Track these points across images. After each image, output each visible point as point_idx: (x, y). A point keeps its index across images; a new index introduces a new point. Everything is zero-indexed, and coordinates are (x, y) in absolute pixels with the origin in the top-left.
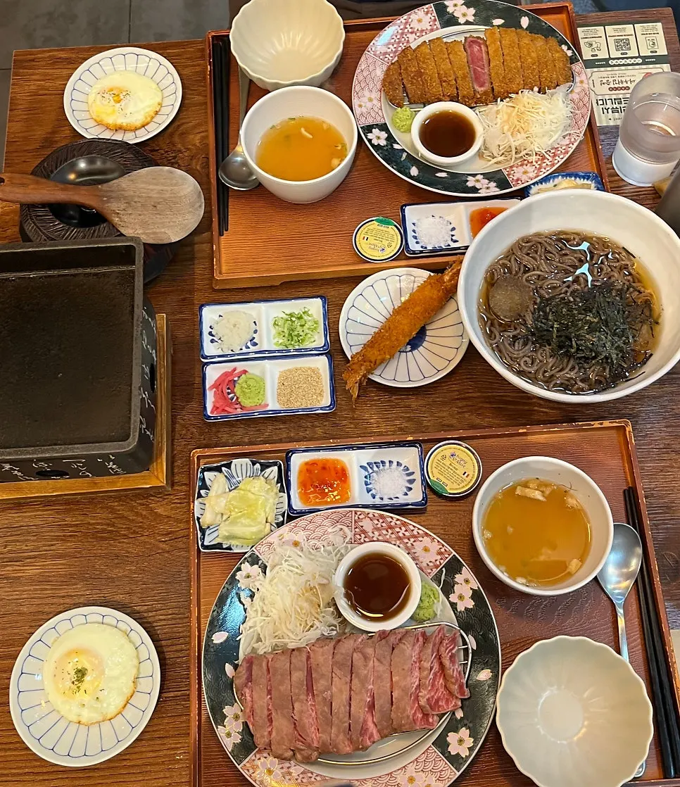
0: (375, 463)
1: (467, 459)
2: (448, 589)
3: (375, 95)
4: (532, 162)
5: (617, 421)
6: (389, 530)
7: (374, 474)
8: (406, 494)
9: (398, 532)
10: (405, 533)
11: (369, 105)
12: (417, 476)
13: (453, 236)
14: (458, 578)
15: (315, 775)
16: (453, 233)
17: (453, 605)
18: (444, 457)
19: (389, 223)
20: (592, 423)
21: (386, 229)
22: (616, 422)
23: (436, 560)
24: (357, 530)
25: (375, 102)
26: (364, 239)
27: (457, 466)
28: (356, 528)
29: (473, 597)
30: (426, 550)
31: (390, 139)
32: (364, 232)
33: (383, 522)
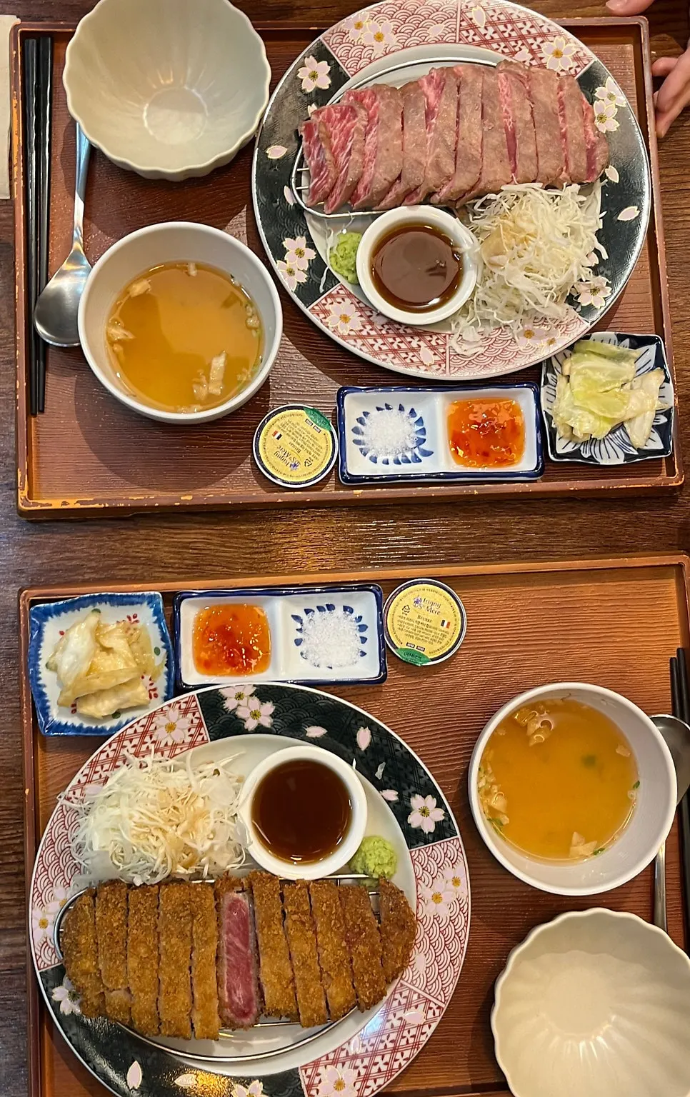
0: (410, 462)
1: (273, 459)
2: (317, 266)
3: (426, 911)
4: (156, 751)
5: (39, 508)
6: (396, 348)
7: (411, 446)
8: (366, 414)
9: (384, 344)
10: (373, 342)
11: (439, 885)
12: (350, 436)
13: (300, 630)
14: (303, 278)
15: (500, 51)
16: (299, 635)
17: (311, 244)
18: (308, 463)
19: (408, 652)
20: (78, 506)
21: (412, 641)
22: (42, 505)
23: (332, 303)
24: (442, 350)
25: (427, 893)
26: (449, 624)
27: (289, 448)
28: (443, 353)
29: (284, 251)
30: (345, 319)
31: (402, 811)
32: (449, 636)
33: (405, 358)
